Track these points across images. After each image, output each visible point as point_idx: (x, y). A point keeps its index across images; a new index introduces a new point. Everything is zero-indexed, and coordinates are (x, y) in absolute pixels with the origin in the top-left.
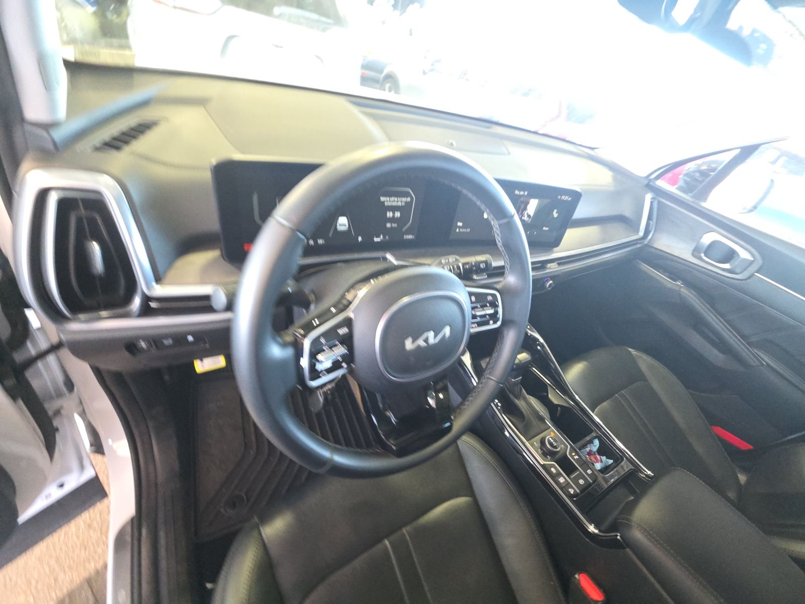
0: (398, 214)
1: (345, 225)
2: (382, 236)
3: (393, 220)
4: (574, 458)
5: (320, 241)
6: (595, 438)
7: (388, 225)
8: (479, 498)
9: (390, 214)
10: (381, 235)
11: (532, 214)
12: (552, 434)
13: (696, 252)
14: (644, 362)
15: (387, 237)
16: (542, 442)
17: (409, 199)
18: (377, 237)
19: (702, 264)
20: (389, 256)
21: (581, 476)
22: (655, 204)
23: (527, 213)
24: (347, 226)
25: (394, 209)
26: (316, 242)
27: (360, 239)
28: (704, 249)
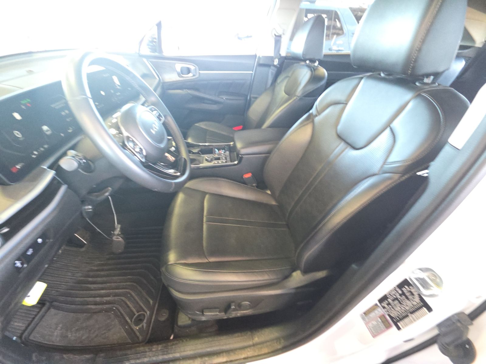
4: (216, 156)
6: (215, 149)
8: (209, 192)
12: (206, 156)
13: (179, 75)
14: (202, 125)
16: (207, 160)
19: (185, 79)
21: (222, 157)
22: (149, 62)
28: (180, 72)
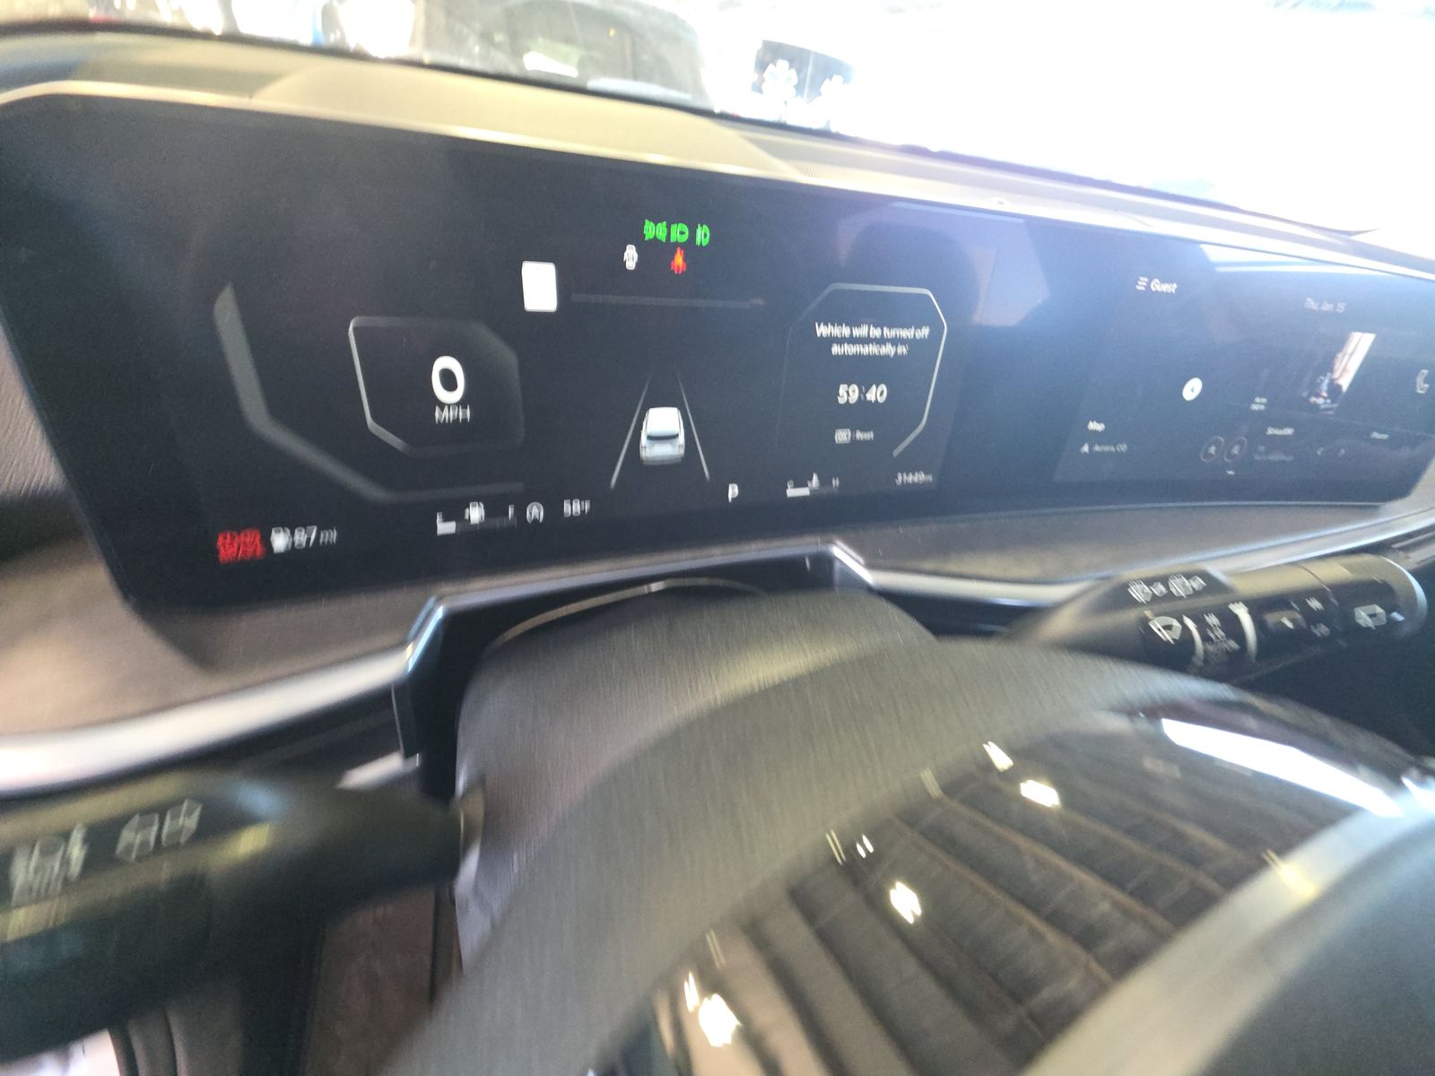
0: (877, 394)
1: (671, 438)
2: (815, 480)
3: (861, 414)
5: (573, 508)
7: (842, 436)
9: (848, 394)
10: (815, 478)
11: (1345, 382)
15: (836, 482)
17: (924, 332)
18: (796, 486)
20: (844, 555)
23: (1332, 381)
24: (681, 440)
25: (863, 371)
26: (553, 509)
27: (733, 491)
